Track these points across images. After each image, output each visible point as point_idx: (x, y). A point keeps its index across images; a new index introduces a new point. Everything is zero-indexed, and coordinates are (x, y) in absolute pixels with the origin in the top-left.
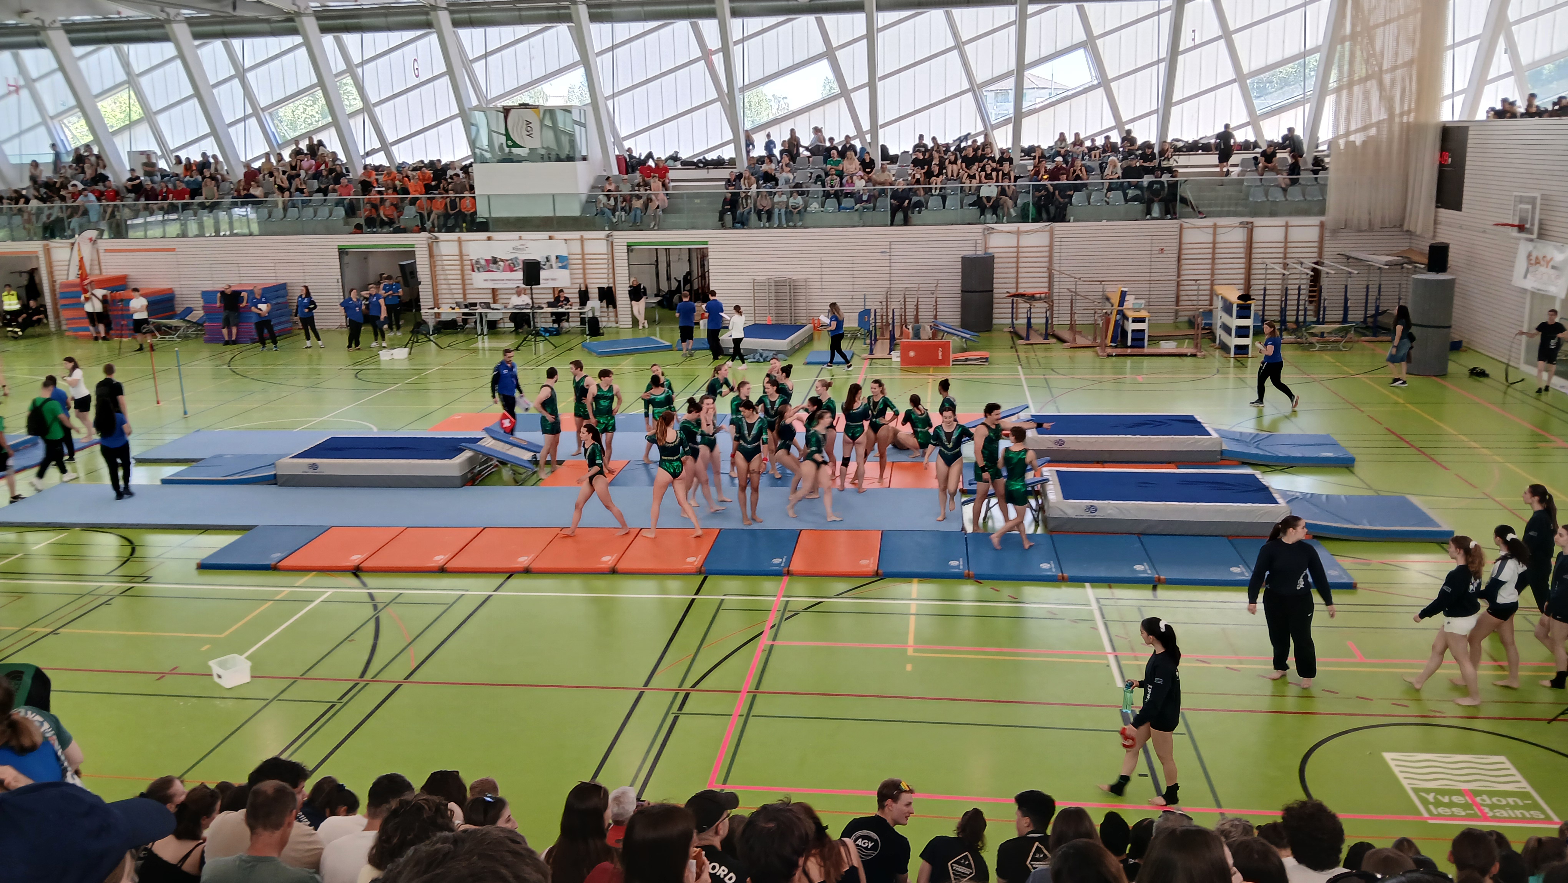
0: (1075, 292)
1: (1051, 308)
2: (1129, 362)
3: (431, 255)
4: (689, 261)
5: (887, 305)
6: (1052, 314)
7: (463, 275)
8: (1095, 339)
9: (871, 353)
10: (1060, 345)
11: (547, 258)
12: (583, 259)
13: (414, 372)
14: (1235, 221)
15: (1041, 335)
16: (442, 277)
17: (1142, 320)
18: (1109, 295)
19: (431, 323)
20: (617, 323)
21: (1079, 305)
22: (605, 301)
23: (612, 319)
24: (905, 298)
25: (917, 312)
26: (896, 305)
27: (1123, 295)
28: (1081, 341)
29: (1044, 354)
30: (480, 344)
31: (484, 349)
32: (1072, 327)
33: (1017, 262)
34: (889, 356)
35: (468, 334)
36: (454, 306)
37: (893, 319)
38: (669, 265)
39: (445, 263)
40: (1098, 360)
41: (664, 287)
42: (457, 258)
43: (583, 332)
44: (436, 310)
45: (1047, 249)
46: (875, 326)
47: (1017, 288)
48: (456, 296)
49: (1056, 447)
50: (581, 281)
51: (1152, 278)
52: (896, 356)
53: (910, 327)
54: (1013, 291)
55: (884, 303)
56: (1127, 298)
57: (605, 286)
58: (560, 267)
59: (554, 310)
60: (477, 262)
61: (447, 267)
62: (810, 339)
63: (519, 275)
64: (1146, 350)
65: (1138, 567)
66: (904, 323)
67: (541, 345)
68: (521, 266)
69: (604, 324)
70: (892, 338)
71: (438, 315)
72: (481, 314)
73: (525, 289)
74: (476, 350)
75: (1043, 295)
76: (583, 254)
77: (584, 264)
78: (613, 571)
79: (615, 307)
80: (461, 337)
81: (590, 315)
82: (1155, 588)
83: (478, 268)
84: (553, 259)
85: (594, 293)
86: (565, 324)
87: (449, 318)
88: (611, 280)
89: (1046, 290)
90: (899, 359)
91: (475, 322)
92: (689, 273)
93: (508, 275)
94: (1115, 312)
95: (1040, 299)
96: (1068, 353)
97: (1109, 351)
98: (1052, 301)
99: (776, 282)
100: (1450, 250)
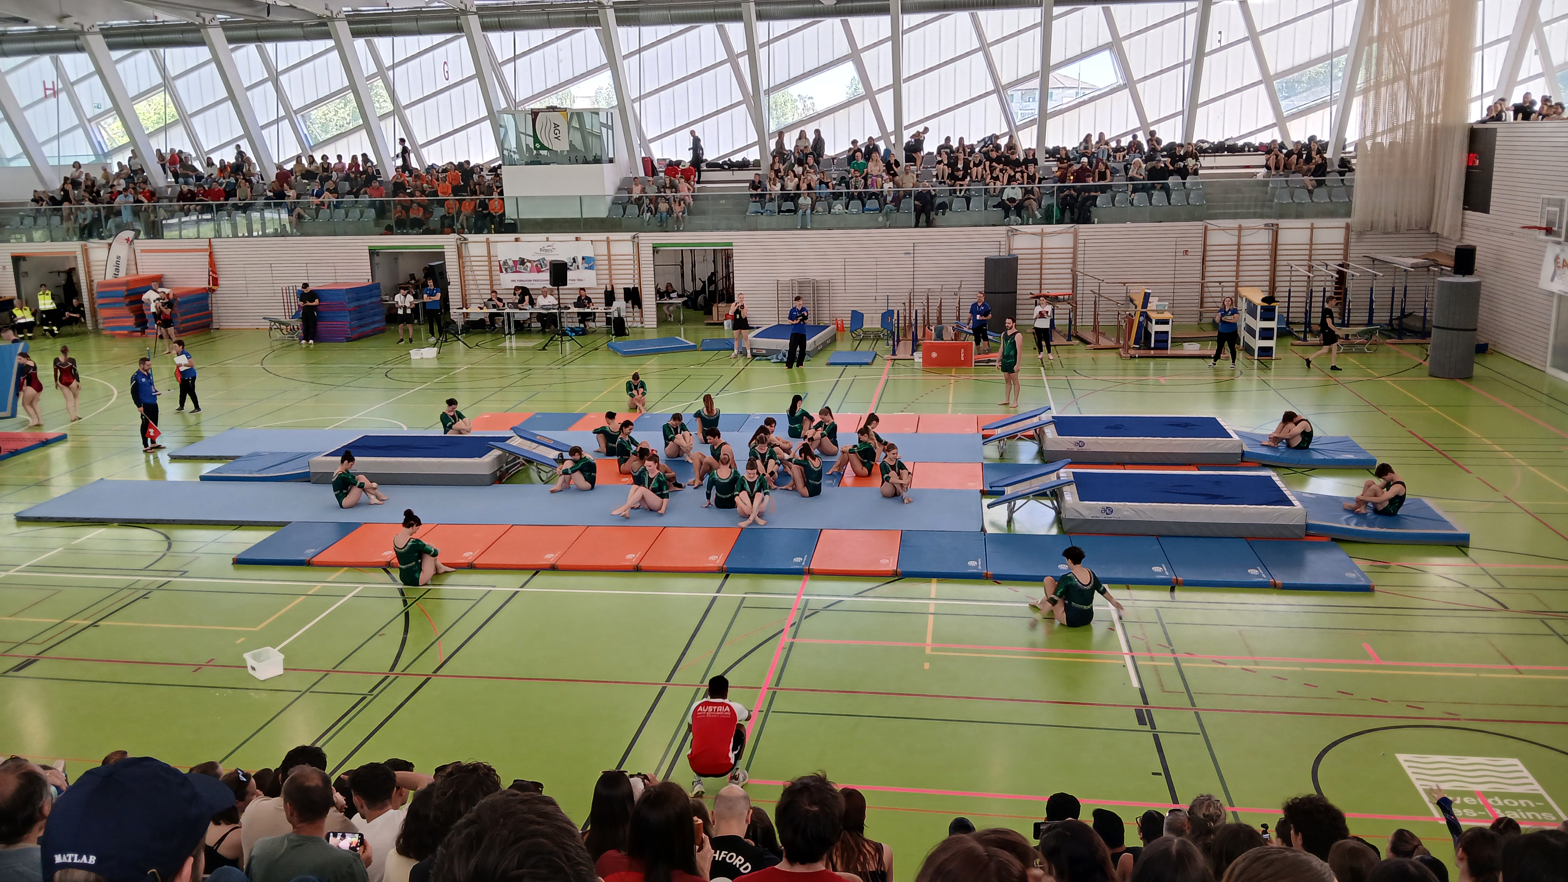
0: (1099, 294)
1: (1074, 309)
2: (1152, 363)
3: (460, 256)
4: (714, 261)
5: (910, 306)
6: (1076, 315)
7: (491, 276)
8: (1118, 341)
9: (894, 354)
10: (1083, 346)
11: (574, 259)
12: (609, 260)
13: (444, 371)
14: (1260, 222)
15: (1064, 336)
16: (471, 278)
17: (1165, 322)
18: (1133, 297)
19: (460, 322)
20: (642, 323)
21: (1103, 305)
22: (630, 302)
23: (638, 319)
24: (928, 299)
25: (940, 313)
26: (918, 306)
27: (1147, 296)
28: (1103, 342)
29: (1067, 355)
30: (507, 344)
31: (511, 348)
32: (1095, 328)
33: (1041, 264)
34: (911, 357)
35: (497, 333)
36: (482, 306)
37: (916, 320)
38: (694, 265)
39: (473, 263)
40: (1120, 361)
41: (689, 288)
42: (486, 258)
43: (608, 333)
44: (465, 310)
45: (1072, 250)
46: (898, 327)
47: (1041, 289)
48: (484, 296)
49: (1076, 449)
50: (608, 282)
51: (1176, 280)
52: (918, 357)
53: (933, 328)
54: (1037, 292)
55: (907, 304)
56: (1151, 299)
57: (631, 286)
58: (586, 268)
59: (581, 310)
60: (505, 263)
61: (475, 268)
62: (833, 339)
63: (546, 276)
64: (1169, 352)
65: (1157, 569)
66: (926, 324)
67: (568, 344)
68: (548, 267)
69: (630, 324)
70: (915, 340)
71: (467, 315)
72: (508, 314)
73: (552, 290)
74: (503, 350)
75: (1066, 297)
76: (609, 255)
77: (610, 265)
78: (637, 569)
79: (640, 307)
80: (488, 337)
81: (616, 315)
82: (1172, 590)
83: (506, 269)
84: (580, 260)
85: (619, 294)
86: (591, 324)
87: (477, 318)
88: (637, 281)
89: (1070, 292)
90: (921, 360)
91: (503, 322)
92: (713, 274)
93: (535, 276)
94: (1138, 314)
95: (1064, 300)
96: (1091, 355)
97: (1132, 352)
98: (1076, 303)
99: (799, 283)
100: (1477, 252)
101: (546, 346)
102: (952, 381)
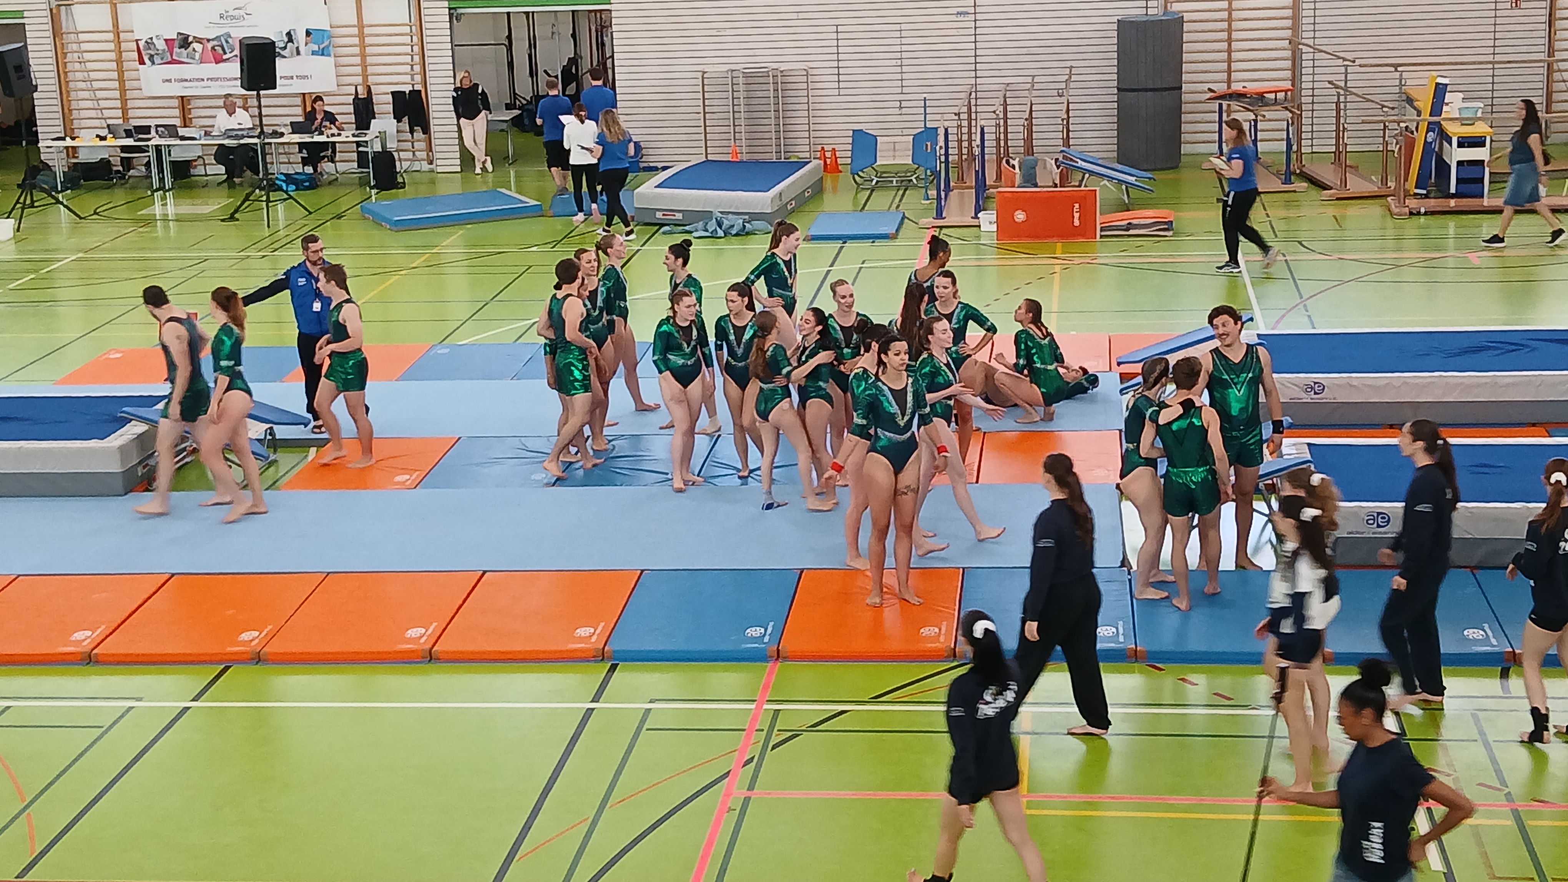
0: (1346, 89)
1: (1297, 120)
2: (1451, 225)
3: (57, 32)
4: (574, 36)
5: (970, 119)
6: (1299, 132)
7: (121, 71)
8: (1384, 181)
9: (939, 215)
10: (1315, 194)
11: (289, 34)
12: (361, 36)
13: (28, 266)
15: (1277, 174)
16: (79, 76)
17: (1477, 142)
18: (1413, 94)
19: (59, 165)
20: (431, 163)
21: (1352, 114)
22: (406, 119)
23: (422, 155)
24: (1005, 105)
25: (1030, 132)
26: (986, 120)
27: (1440, 91)
28: (1356, 185)
29: (1283, 213)
30: (157, 209)
31: (165, 219)
32: (1339, 156)
33: (1229, 30)
34: (975, 222)
35: (133, 188)
36: (104, 132)
37: (983, 146)
38: (532, 45)
39: (85, 47)
40: (1389, 222)
41: (525, 90)
42: (111, 36)
43: (363, 183)
44: (69, 142)
45: (1288, 3)
46: (947, 161)
47: (1229, 82)
48: (107, 113)
49: (1308, 398)
50: (359, 79)
51: (1498, 58)
52: (988, 220)
53: (1016, 163)
54: (1221, 88)
55: (964, 116)
56: (1448, 97)
57: (407, 89)
58: (314, 53)
59: (306, 138)
60: (149, 44)
61: (87, 56)
62: (817, 190)
63: (233, 69)
64: (1486, 202)
66: (1004, 155)
67: (280, 207)
68: (237, 52)
69: (405, 165)
70: (981, 186)
71: (72, 151)
72: (158, 148)
73: (245, 98)
74: (149, 221)
75: (1280, 96)
76: (361, 26)
77: (363, 46)
78: (430, 657)
79: (426, 130)
80: (119, 196)
81: (378, 148)
82: (1505, 674)
83: (151, 57)
84: (300, 37)
85: (383, 103)
86: (327, 167)
87: (95, 157)
88: (418, 78)
89: (1288, 85)
90: (994, 228)
91: (148, 164)
92: (573, 61)
93: (212, 69)
94: (1423, 126)
95: (1276, 102)
96: (1331, 211)
97: (1412, 203)
98: (1299, 107)
99: (746, 76)
101: (236, 211)
102: (1057, 269)
